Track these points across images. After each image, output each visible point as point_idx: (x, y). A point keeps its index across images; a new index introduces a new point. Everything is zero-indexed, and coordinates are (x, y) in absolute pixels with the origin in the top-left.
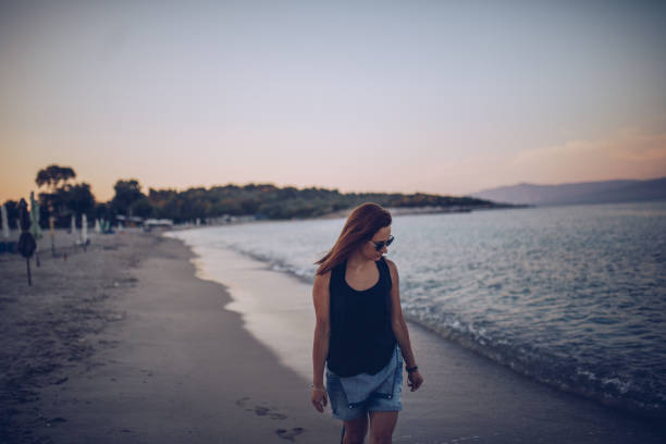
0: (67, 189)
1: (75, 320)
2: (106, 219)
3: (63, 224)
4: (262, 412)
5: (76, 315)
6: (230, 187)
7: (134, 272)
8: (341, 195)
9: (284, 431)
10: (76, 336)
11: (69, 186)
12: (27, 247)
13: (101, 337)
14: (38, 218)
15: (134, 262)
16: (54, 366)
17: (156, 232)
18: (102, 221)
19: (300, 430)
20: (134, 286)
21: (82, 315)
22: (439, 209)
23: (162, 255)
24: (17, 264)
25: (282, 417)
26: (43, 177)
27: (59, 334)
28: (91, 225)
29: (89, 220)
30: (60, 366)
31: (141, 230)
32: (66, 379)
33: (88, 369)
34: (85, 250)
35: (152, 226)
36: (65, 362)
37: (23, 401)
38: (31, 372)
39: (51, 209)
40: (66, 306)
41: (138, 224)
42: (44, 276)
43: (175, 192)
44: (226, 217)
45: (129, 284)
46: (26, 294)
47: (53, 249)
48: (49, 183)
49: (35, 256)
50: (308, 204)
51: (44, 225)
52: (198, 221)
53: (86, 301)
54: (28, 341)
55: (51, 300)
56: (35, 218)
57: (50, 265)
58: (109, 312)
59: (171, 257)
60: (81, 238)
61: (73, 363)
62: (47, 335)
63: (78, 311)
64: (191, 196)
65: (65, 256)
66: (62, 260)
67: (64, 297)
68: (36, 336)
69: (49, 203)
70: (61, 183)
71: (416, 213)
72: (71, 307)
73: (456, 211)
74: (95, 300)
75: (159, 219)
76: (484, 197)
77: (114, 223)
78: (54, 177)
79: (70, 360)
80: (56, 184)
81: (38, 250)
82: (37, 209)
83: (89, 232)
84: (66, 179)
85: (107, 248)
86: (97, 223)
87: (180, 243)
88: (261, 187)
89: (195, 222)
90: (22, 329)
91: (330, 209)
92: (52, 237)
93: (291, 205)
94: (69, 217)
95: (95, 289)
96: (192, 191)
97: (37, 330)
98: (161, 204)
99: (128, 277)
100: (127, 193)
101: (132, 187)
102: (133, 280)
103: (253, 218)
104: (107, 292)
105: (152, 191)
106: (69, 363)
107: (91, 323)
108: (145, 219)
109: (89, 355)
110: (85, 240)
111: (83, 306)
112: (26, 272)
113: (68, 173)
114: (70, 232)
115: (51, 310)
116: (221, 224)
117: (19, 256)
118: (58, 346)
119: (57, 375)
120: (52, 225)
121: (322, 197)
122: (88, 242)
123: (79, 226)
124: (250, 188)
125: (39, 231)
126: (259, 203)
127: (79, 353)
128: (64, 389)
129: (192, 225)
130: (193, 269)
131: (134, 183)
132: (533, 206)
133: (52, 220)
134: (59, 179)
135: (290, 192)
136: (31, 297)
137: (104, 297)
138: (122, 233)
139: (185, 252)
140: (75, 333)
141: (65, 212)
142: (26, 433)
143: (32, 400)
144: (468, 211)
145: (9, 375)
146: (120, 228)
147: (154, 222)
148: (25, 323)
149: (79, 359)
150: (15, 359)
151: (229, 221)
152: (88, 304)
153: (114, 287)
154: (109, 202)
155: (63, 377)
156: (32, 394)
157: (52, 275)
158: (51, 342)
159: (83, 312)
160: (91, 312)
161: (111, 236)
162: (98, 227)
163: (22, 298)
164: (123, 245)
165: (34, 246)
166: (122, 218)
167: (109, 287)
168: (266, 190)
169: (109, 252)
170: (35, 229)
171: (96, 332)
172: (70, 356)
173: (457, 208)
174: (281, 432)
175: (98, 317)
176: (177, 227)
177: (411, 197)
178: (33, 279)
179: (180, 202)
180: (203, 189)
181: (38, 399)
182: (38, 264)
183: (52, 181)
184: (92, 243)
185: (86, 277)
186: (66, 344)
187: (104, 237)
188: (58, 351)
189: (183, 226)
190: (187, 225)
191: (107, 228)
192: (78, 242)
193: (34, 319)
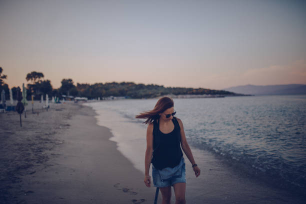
0: (40, 82)
1: (41, 143)
2: (57, 97)
3: (38, 98)
4: (125, 190)
5: (41, 141)
6: (114, 83)
7: (69, 121)
8: (164, 88)
9: (136, 201)
10: (41, 151)
11: (41, 81)
12: (20, 109)
13: (52, 152)
14: (26, 95)
15: (69, 117)
16: (30, 165)
17: (80, 103)
18: (55, 97)
19: (144, 200)
20: (68, 128)
21: (44, 141)
22: (210, 95)
23: (82, 114)
24: (15, 117)
25: (135, 193)
26: (29, 77)
27: (33, 150)
28: (50, 99)
29: (49, 97)
30: (33, 165)
31: (73, 102)
32: (35, 172)
33: (45, 167)
34: (47, 110)
35: (78, 100)
36: (35, 164)
37: (14, 182)
38: (19, 168)
39: (33, 91)
40: (37, 137)
41: (72, 99)
42: (28, 122)
43: (89, 85)
44: (112, 97)
45: (66, 127)
46: (19, 130)
47: (33, 110)
48: (32, 80)
49: (24, 113)
50: (150, 92)
51: (29, 98)
52: (99, 98)
53: (46, 134)
54: (18, 153)
55: (30, 134)
56: (24, 95)
57: (31, 117)
58: (56, 140)
59: (86, 115)
60: (46, 105)
61: (39, 164)
62: (27, 150)
63: (42, 139)
64: (96, 87)
65: (38, 113)
66: (36, 115)
67: (36, 132)
68: (23, 151)
69: (32, 89)
70: (37, 80)
71: (199, 97)
72: (39, 137)
73: (218, 97)
74: (50, 134)
75: (81, 97)
76: (231, 91)
77: (61, 98)
78: (34, 77)
79: (38, 162)
80: (35, 80)
81: (25, 110)
82: (26, 91)
83: (49, 102)
84: (39, 78)
85: (57, 110)
86: (53, 98)
87: (91, 108)
88: (128, 83)
89: (98, 99)
90: (16, 147)
91: (160, 94)
92: (33, 104)
93: (141, 92)
94: (40, 95)
95: (51, 129)
96: (96, 84)
97: (23, 148)
98: (82, 90)
99: (66, 124)
100: (67, 85)
101: (69, 82)
102: (68, 125)
103: (124, 97)
104: (56, 131)
105: (78, 84)
106: (37, 164)
107: (48, 145)
108: (75, 97)
109: (46, 161)
110: (47, 106)
111: (45, 137)
112: (19, 120)
113: (40, 75)
114: (40, 102)
115: (30, 139)
116: (110, 100)
117: (16, 113)
118: (32, 156)
119: (31, 170)
120: (32, 98)
121: (156, 89)
122: (49, 107)
123: (45, 99)
124: (123, 84)
125: (26, 102)
126: (127, 91)
127: (42, 160)
128: (34, 176)
129: (96, 100)
130: (96, 121)
131: (70, 80)
132: (254, 95)
133: (33, 96)
134: (36, 78)
135: (141, 86)
136: (21, 132)
137: (55, 133)
138: (64, 103)
139: (92, 113)
140: (40, 150)
141: (39, 93)
142: (15, 198)
143: (18, 182)
144: (223, 97)
145: (8, 169)
146: (63, 101)
147: (79, 98)
148: (18, 144)
149: (42, 162)
150: (12, 161)
151: (113, 99)
152: (47, 136)
153: (59, 128)
154: (59, 89)
155: (34, 171)
156: (19, 179)
157: (32, 122)
158: (29, 154)
159: (45, 140)
160: (48, 140)
161: (59, 104)
162: (53, 100)
163: (17, 132)
164: (64, 109)
165: (24, 109)
166: (64, 96)
167: (57, 128)
168: (130, 85)
169: (59, 112)
170: (24, 101)
171: (50, 150)
172: (37, 161)
173: (218, 95)
174: (134, 201)
175: (51, 142)
176: (89, 101)
177: (197, 90)
178: (23, 123)
179: (91, 89)
180: (101, 84)
181: (21, 181)
182: (26, 117)
183: (33, 79)
184: (50, 107)
185: (47, 123)
186: (36, 155)
187: (56, 105)
188: (32, 158)
189: (92, 101)
190: (94, 100)
191: (57, 101)
192: (44, 107)
193: (22, 142)
